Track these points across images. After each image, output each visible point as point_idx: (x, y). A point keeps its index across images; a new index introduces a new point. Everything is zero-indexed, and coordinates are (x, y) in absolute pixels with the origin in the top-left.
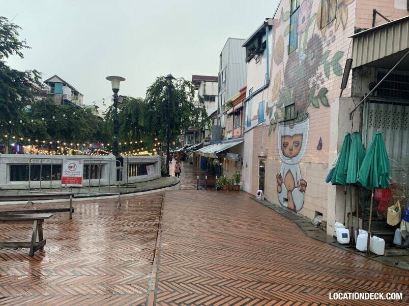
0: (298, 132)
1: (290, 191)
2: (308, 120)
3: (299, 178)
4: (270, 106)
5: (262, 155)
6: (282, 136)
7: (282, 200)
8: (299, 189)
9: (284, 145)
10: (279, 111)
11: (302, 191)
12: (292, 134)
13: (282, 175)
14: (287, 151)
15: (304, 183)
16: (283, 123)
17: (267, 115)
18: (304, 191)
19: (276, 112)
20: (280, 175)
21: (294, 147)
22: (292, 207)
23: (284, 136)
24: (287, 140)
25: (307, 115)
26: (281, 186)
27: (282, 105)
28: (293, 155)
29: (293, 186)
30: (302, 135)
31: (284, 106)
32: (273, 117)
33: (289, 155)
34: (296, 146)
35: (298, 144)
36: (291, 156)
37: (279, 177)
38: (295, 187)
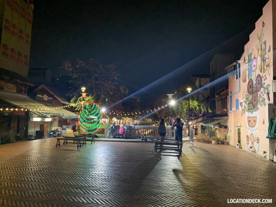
0: (255, 116)
1: (253, 143)
2: (258, 111)
3: (256, 137)
4: (241, 101)
5: (238, 126)
6: (248, 117)
7: (249, 148)
8: (256, 142)
9: (249, 121)
10: (246, 105)
11: (258, 142)
12: (252, 116)
13: (249, 135)
14: (250, 124)
15: (258, 139)
16: (248, 111)
17: (240, 106)
18: (259, 142)
19: (244, 105)
20: (248, 136)
21: (253, 123)
22: (254, 151)
23: (249, 117)
24: (250, 119)
25: (258, 108)
26: (248, 141)
27: (247, 102)
28: (253, 126)
29: (254, 141)
30: (256, 117)
31: (247, 103)
32: (243, 107)
33: (251, 126)
34: (254, 122)
35: (255, 121)
36: (252, 127)
37: (247, 137)
38: (255, 141)
